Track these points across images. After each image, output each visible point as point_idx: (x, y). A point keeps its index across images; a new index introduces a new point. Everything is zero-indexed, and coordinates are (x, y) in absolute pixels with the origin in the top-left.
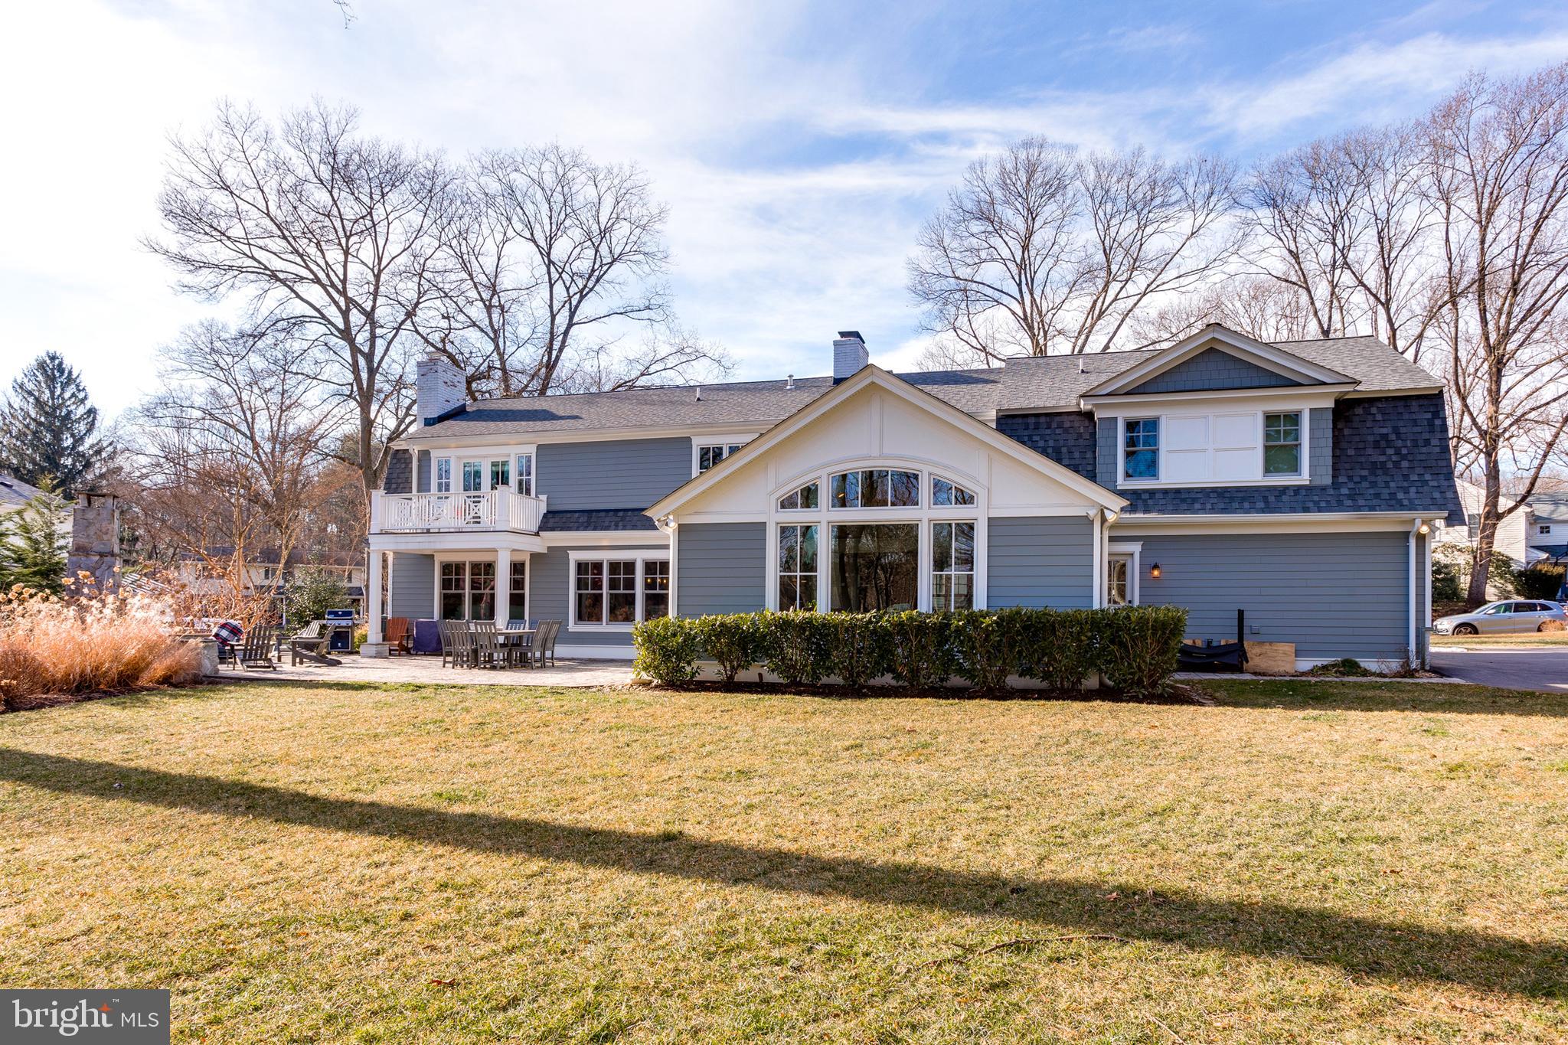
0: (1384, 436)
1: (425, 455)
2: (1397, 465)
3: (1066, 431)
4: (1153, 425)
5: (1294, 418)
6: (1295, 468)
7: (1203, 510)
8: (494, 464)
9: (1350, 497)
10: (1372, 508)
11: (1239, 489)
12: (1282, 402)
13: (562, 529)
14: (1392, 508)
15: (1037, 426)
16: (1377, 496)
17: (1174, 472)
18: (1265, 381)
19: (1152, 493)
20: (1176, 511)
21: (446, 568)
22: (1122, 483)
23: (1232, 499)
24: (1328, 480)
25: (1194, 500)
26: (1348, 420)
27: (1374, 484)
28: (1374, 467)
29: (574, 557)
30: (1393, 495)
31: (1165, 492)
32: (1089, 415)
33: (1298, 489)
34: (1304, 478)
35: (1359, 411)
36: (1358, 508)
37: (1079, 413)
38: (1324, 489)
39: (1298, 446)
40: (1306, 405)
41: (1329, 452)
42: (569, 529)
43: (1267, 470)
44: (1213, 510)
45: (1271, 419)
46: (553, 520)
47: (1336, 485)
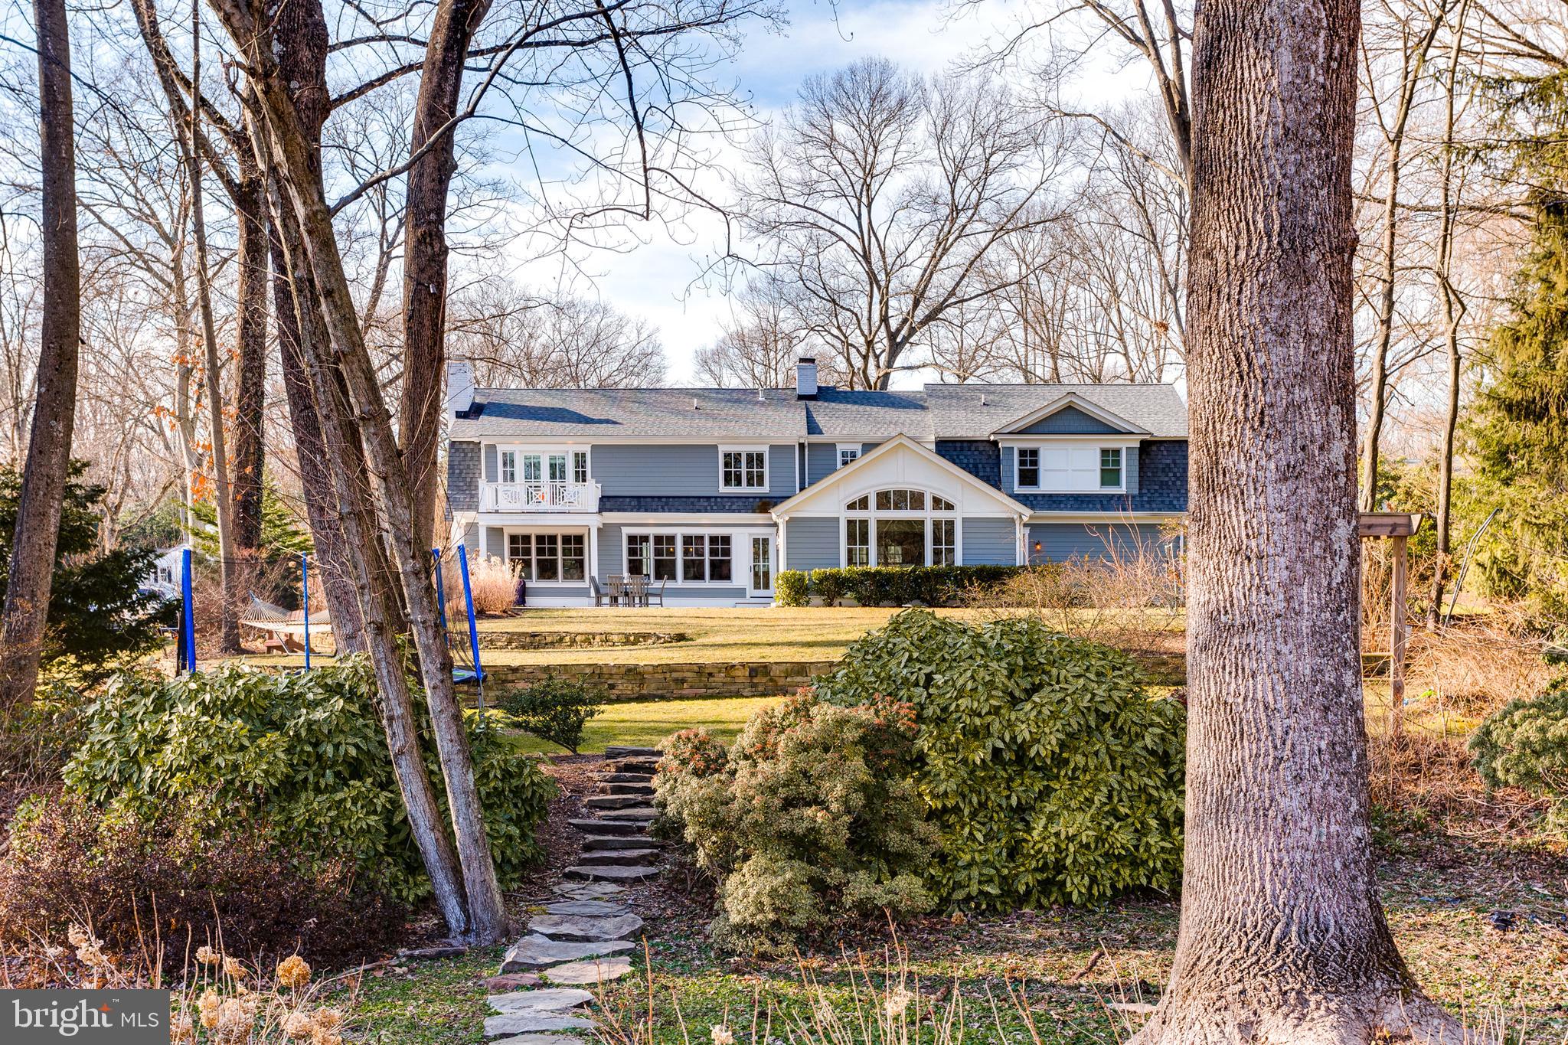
0: (1168, 465)
1: (492, 448)
2: (1174, 483)
3: (981, 453)
4: (1034, 453)
5: (1117, 452)
6: (1117, 483)
7: (1066, 509)
8: (552, 458)
9: (1149, 502)
10: (1160, 510)
11: (1086, 496)
12: (1111, 442)
13: (619, 511)
14: (1170, 510)
15: (962, 449)
16: (1163, 502)
17: (1049, 483)
18: (1101, 429)
19: (1035, 496)
20: (1050, 509)
21: (514, 539)
22: (1018, 489)
23: (1082, 502)
24: (1136, 492)
25: (1061, 502)
26: (1148, 454)
27: (1161, 494)
28: (1162, 484)
29: (626, 531)
30: (1171, 502)
31: (1044, 496)
32: (995, 443)
33: (1121, 496)
34: (1122, 490)
35: (1154, 448)
36: (1152, 509)
37: (988, 441)
38: (1133, 497)
39: (1119, 471)
40: (1126, 445)
41: (1137, 474)
42: (624, 510)
43: (1103, 483)
44: (1072, 509)
45: (1105, 452)
46: (608, 503)
47: (1141, 494)
